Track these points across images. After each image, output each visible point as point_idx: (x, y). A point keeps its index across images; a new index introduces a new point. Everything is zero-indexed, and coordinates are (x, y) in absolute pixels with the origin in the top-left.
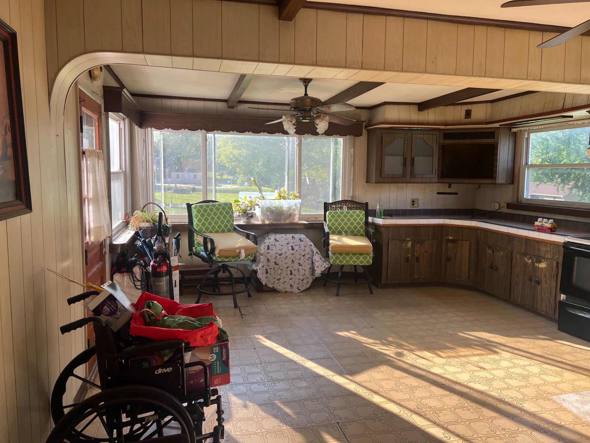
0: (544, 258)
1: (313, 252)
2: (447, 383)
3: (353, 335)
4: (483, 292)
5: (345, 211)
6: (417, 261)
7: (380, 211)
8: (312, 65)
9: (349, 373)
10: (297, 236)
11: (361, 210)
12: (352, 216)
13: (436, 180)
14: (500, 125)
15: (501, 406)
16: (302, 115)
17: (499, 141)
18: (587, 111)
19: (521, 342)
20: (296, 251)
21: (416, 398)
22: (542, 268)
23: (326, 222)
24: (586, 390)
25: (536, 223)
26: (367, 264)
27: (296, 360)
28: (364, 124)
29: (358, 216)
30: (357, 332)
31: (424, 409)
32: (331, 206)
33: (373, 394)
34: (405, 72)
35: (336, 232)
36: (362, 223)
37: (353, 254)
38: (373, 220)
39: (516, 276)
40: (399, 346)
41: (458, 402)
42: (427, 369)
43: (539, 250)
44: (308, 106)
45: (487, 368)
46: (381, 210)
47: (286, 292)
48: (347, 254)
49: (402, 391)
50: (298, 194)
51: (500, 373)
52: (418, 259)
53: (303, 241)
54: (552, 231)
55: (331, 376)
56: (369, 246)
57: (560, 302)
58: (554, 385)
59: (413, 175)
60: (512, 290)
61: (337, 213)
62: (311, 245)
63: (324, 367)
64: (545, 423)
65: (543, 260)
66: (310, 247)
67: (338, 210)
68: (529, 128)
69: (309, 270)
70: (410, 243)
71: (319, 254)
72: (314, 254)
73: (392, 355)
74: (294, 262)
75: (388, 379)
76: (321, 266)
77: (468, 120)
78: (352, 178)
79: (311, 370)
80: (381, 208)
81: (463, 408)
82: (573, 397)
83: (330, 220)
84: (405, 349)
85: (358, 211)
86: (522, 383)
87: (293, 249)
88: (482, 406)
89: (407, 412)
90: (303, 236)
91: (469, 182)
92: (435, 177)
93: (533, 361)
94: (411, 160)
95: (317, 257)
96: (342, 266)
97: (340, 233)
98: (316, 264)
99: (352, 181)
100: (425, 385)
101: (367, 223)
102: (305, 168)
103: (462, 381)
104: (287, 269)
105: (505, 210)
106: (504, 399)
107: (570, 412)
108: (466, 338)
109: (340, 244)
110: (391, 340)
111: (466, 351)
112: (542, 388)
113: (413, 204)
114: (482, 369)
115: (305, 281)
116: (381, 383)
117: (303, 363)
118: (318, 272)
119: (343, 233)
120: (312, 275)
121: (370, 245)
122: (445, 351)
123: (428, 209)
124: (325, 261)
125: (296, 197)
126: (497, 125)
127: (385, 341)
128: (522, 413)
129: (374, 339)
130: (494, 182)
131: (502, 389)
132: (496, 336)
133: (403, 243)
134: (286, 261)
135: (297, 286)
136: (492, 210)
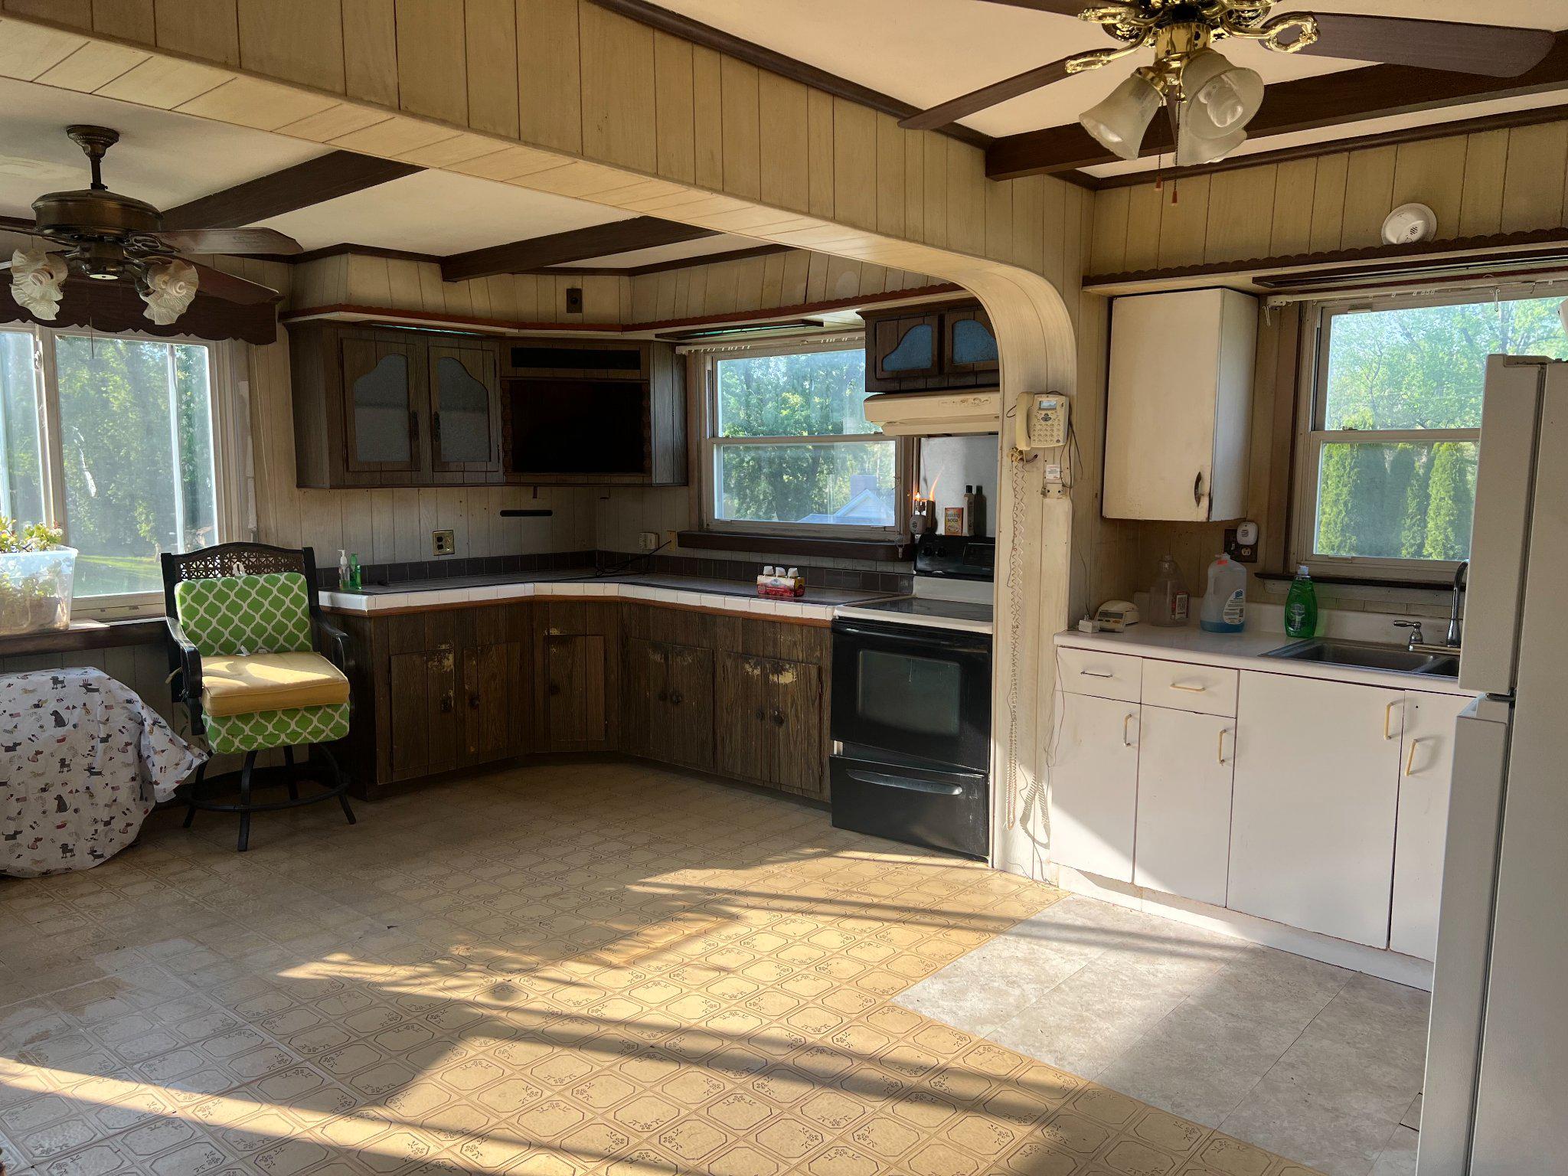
0: (789, 661)
1: (142, 723)
2: (660, 1039)
3: (339, 968)
4: (645, 762)
5: (239, 578)
6: (472, 705)
7: (351, 570)
8: (225, 66)
9: (375, 1097)
10: (74, 676)
11: (292, 571)
12: (264, 592)
13: (499, 476)
14: (657, 336)
15: (806, 1061)
16: (87, 255)
17: (652, 376)
18: (857, 313)
19: (773, 875)
20: (75, 726)
21: (600, 1111)
22: (786, 685)
23: (177, 618)
24: (947, 962)
25: (761, 579)
26: (334, 737)
27: (170, 1109)
28: (278, 308)
29: (285, 590)
30: (350, 954)
31: (634, 1141)
32: (187, 564)
33: (475, 1143)
34: (526, 143)
35: (217, 647)
36: (301, 611)
37: (285, 712)
38: (332, 599)
39: (727, 712)
40: (492, 965)
41: (706, 1087)
42: (594, 1014)
43: (775, 642)
44: (114, 227)
45: (733, 965)
46: (353, 568)
47: (46, 874)
48: (268, 714)
49: (554, 1106)
50: (55, 532)
51: (765, 972)
52: (473, 700)
53: (97, 690)
54: (796, 594)
55: (318, 1131)
56: (337, 680)
57: (833, 760)
58: (884, 966)
59: (439, 463)
60: (719, 747)
61: (214, 585)
62: (129, 701)
63: (281, 1105)
64: (908, 1074)
65: (787, 666)
66: (126, 708)
67: (215, 576)
68: (718, 347)
69: (133, 783)
70: (451, 657)
71: (165, 727)
72: (147, 728)
73: (481, 999)
74: (68, 765)
75: (501, 1080)
76: (177, 764)
77: (575, 317)
78: (250, 472)
79: (237, 1131)
80: (353, 563)
81: (723, 1098)
82: (932, 988)
83: (190, 612)
84: (511, 972)
85: (282, 577)
86: (824, 984)
87: (60, 722)
88: (766, 1078)
89: (593, 1165)
90: (94, 674)
91: (585, 481)
92: (496, 469)
93: (820, 918)
94: (431, 422)
95: (159, 739)
96: (252, 754)
97: (228, 651)
98: (158, 760)
99: (251, 483)
100: (608, 1064)
101: (314, 610)
102: (79, 439)
103: (693, 1022)
104: (45, 795)
105: (674, 550)
106: (803, 1040)
107: (942, 1027)
108: (653, 895)
109: (243, 684)
110: (460, 953)
111: (666, 933)
112: (865, 982)
113: (440, 547)
114: (722, 974)
115: (118, 824)
116: (488, 1098)
117: (200, 1114)
118: (166, 785)
119: (243, 648)
120: (141, 798)
121: (341, 678)
122: (616, 948)
123: (481, 559)
124: (187, 748)
125: (51, 540)
126: (649, 335)
127: (446, 962)
128: (855, 1064)
129: (412, 964)
130: (646, 481)
131: (789, 1014)
132: (718, 871)
133: (433, 660)
134: (37, 767)
135: (90, 844)
136: (639, 552)
